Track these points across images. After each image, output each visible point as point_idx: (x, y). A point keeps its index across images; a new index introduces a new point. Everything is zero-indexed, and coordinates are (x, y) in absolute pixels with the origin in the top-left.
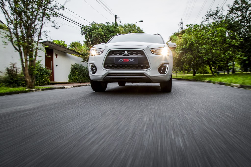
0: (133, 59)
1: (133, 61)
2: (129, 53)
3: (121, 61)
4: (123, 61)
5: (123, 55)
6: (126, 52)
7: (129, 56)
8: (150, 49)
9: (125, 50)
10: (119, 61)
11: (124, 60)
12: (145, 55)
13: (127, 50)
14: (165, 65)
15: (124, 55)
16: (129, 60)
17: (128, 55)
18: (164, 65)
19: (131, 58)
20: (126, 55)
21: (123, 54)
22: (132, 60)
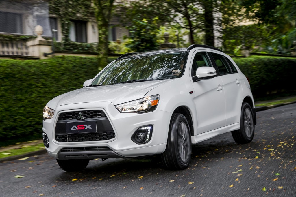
0: (90, 125)
1: (90, 128)
2: (84, 116)
3: (75, 129)
4: (77, 128)
5: (76, 119)
6: (81, 114)
7: (85, 119)
8: (115, 106)
9: (79, 112)
10: (72, 129)
11: (78, 126)
12: (106, 117)
13: (81, 111)
14: (146, 128)
15: (78, 120)
16: (85, 127)
17: (83, 120)
18: (143, 128)
19: (88, 123)
20: (80, 119)
21: (77, 117)
22: (88, 127)
